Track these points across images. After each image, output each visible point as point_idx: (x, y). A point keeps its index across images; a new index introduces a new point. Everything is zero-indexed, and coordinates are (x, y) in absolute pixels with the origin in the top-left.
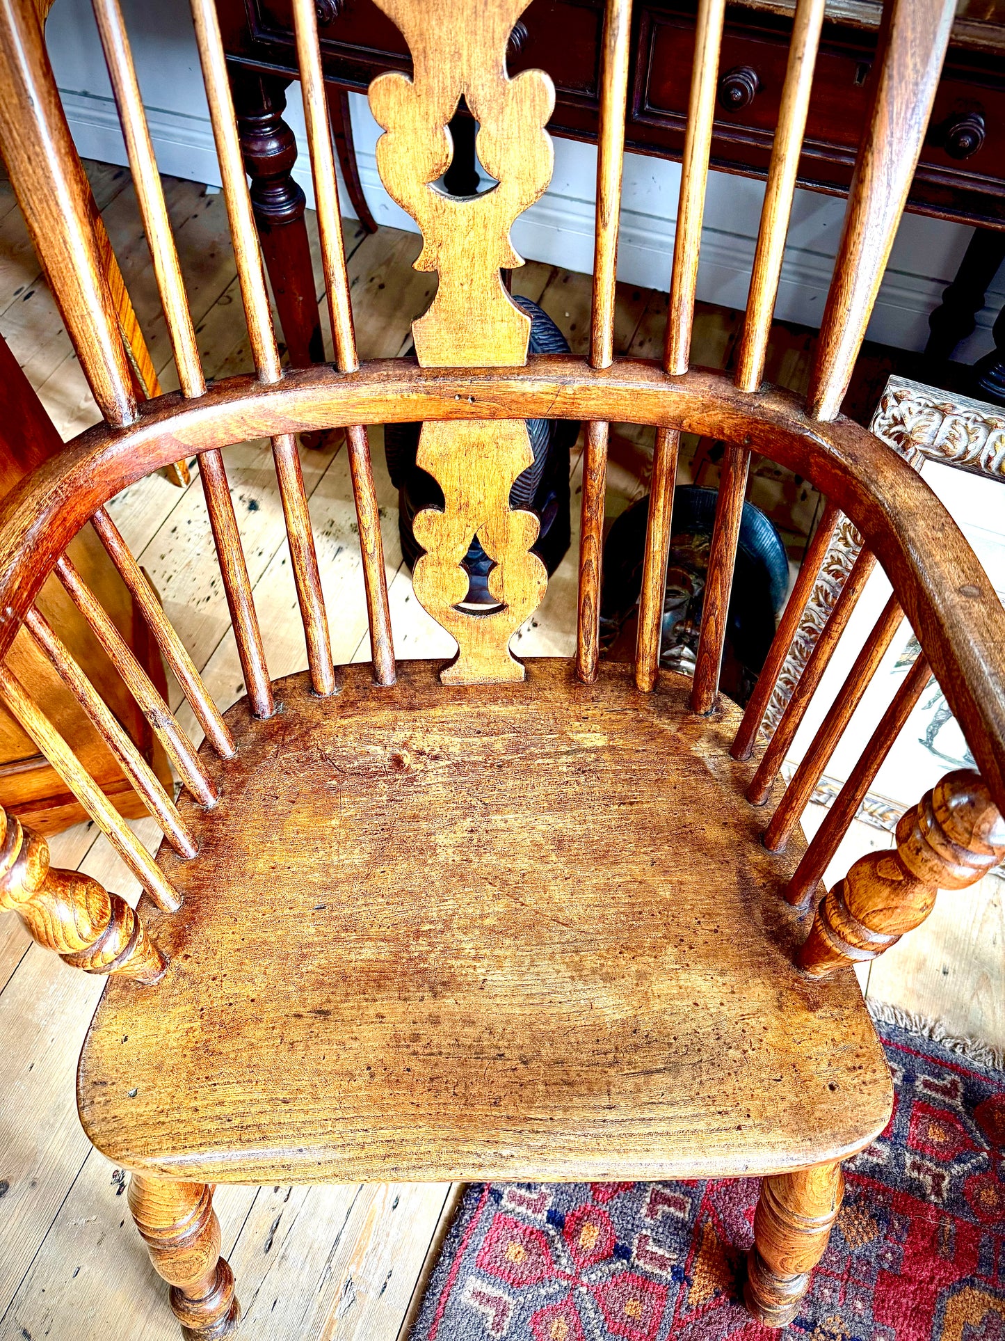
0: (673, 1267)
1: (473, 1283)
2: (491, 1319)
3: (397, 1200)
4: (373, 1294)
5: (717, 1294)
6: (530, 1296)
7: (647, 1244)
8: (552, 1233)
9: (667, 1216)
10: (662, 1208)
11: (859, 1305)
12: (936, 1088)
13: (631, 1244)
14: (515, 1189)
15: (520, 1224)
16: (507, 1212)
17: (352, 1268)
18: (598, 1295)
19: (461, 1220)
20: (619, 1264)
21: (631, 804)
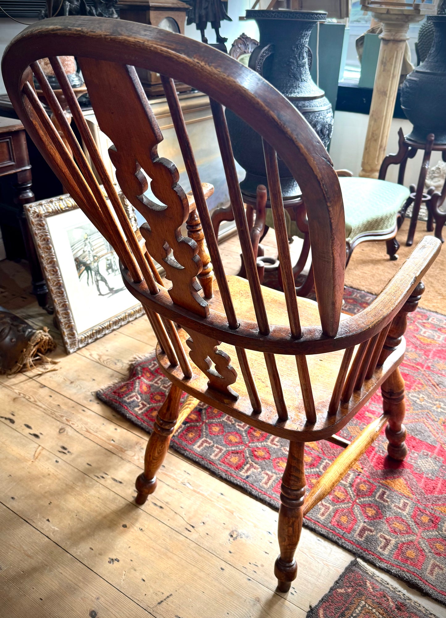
1: (195, 447)
2: (207, 444)
15: (183, 432)
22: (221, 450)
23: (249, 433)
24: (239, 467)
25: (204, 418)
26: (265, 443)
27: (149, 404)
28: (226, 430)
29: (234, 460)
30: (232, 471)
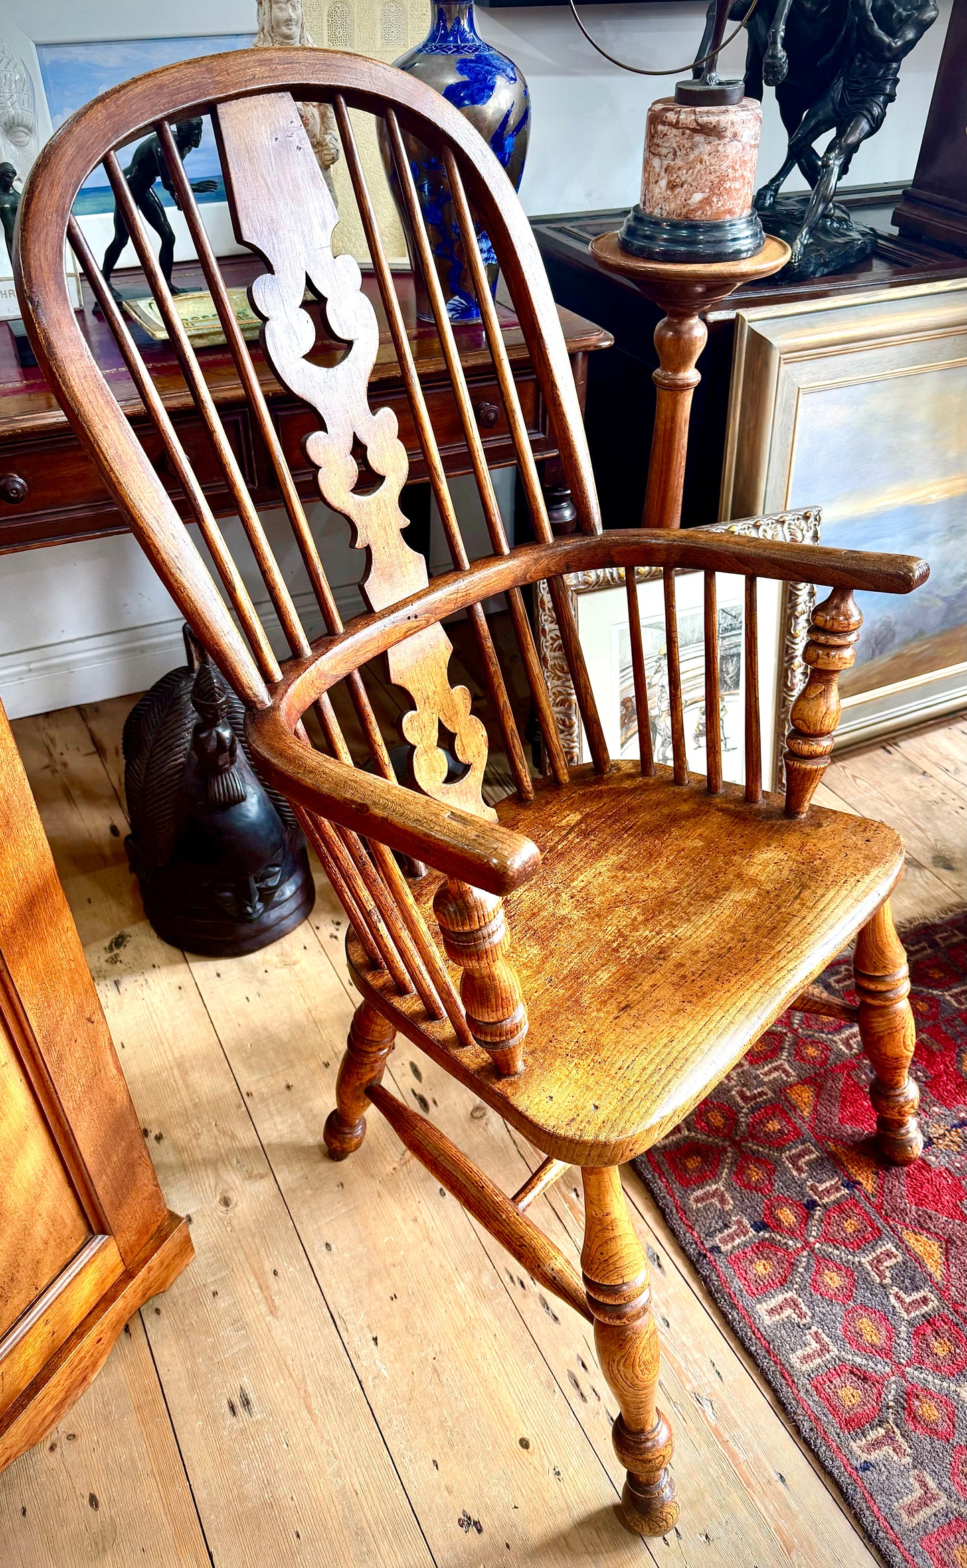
0: (843, 1185)
1: (762, 1309)
2: (794, 1316)
3: (664, 1319)
4: (717, 1386)
5: (877, 1174)
6: (798, 1279)
7: (817, 1188)
8: (767, 1235)
9: (808, 1164)
10: (801, 1162)
11: (936, 1109)
12: (844, 980)
13: (810, 1196)
14: (720, 1235)
15: (746, 1250)
16: (731, 1252)
17: (688, 1387)
18: (827, 1239)
19: (713, 1284)
20: (817, 1213)
21: (631, 828)
22: (824, 1349)
23: (916, 1333)
24: (855, 1424)
25: (814, 1233)
26: (953, 1387)
27: (689, 1130)
28: (861, 1295)
29: (850, 1395)
30: (833, 1427)
